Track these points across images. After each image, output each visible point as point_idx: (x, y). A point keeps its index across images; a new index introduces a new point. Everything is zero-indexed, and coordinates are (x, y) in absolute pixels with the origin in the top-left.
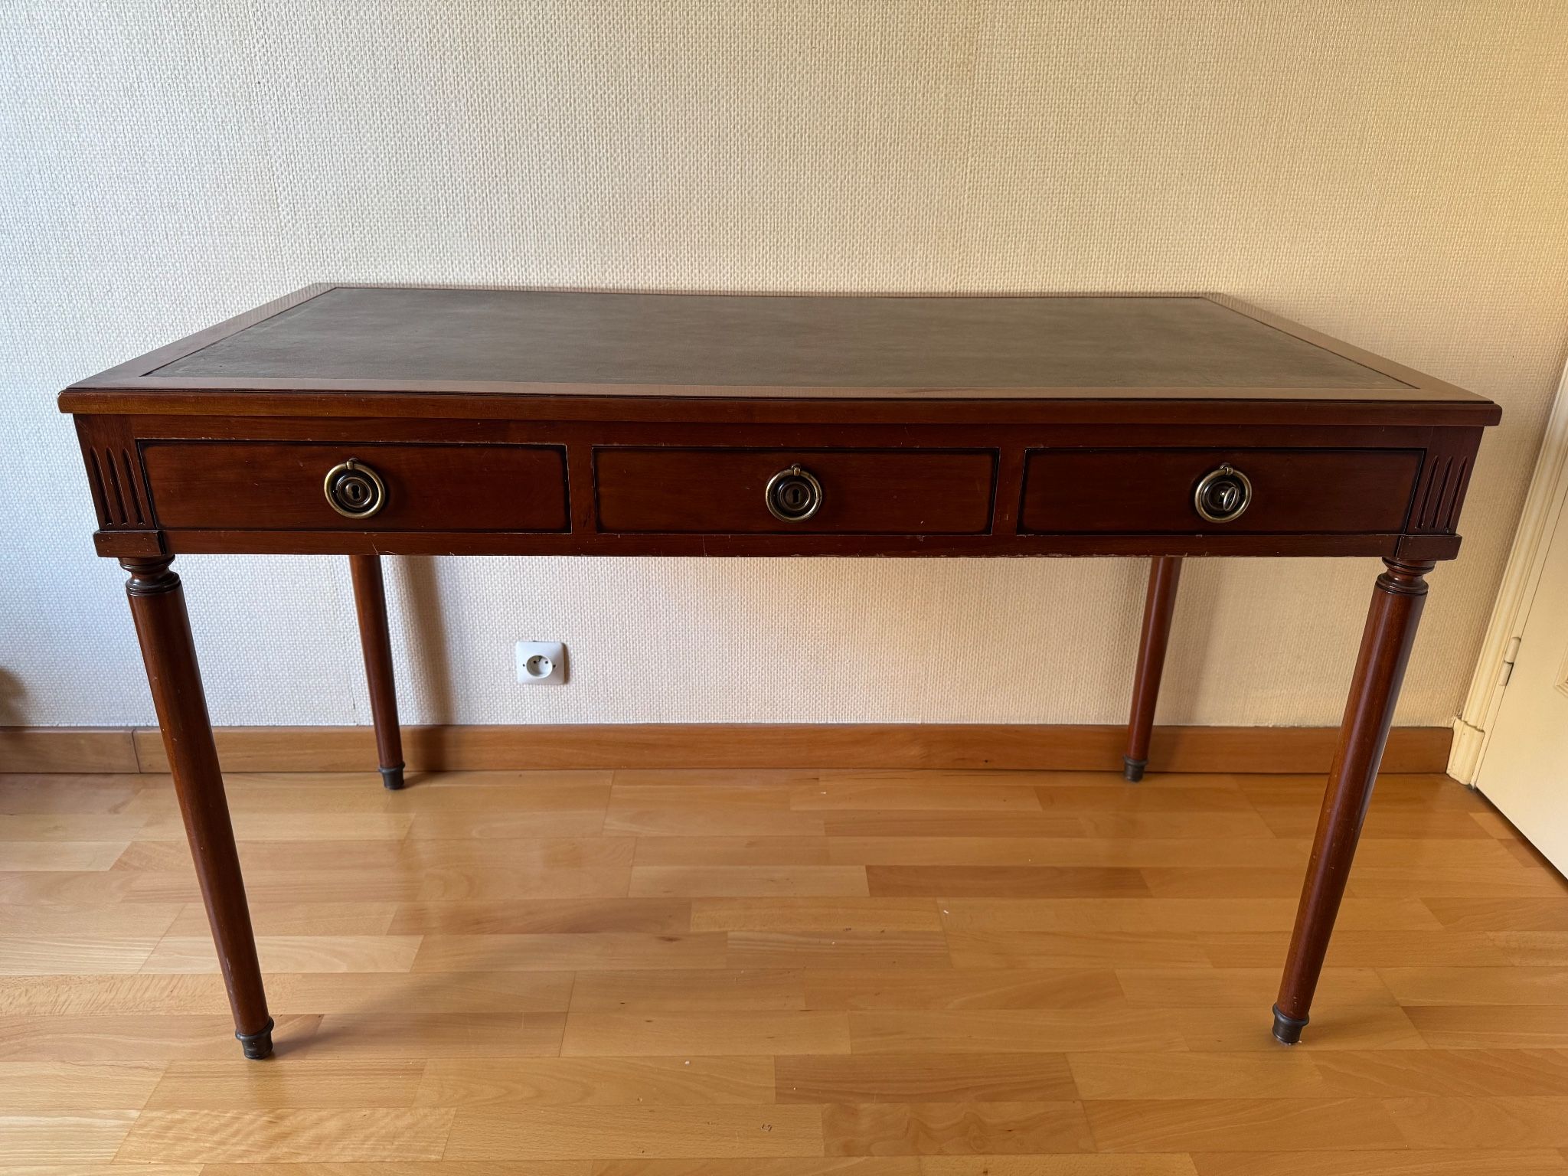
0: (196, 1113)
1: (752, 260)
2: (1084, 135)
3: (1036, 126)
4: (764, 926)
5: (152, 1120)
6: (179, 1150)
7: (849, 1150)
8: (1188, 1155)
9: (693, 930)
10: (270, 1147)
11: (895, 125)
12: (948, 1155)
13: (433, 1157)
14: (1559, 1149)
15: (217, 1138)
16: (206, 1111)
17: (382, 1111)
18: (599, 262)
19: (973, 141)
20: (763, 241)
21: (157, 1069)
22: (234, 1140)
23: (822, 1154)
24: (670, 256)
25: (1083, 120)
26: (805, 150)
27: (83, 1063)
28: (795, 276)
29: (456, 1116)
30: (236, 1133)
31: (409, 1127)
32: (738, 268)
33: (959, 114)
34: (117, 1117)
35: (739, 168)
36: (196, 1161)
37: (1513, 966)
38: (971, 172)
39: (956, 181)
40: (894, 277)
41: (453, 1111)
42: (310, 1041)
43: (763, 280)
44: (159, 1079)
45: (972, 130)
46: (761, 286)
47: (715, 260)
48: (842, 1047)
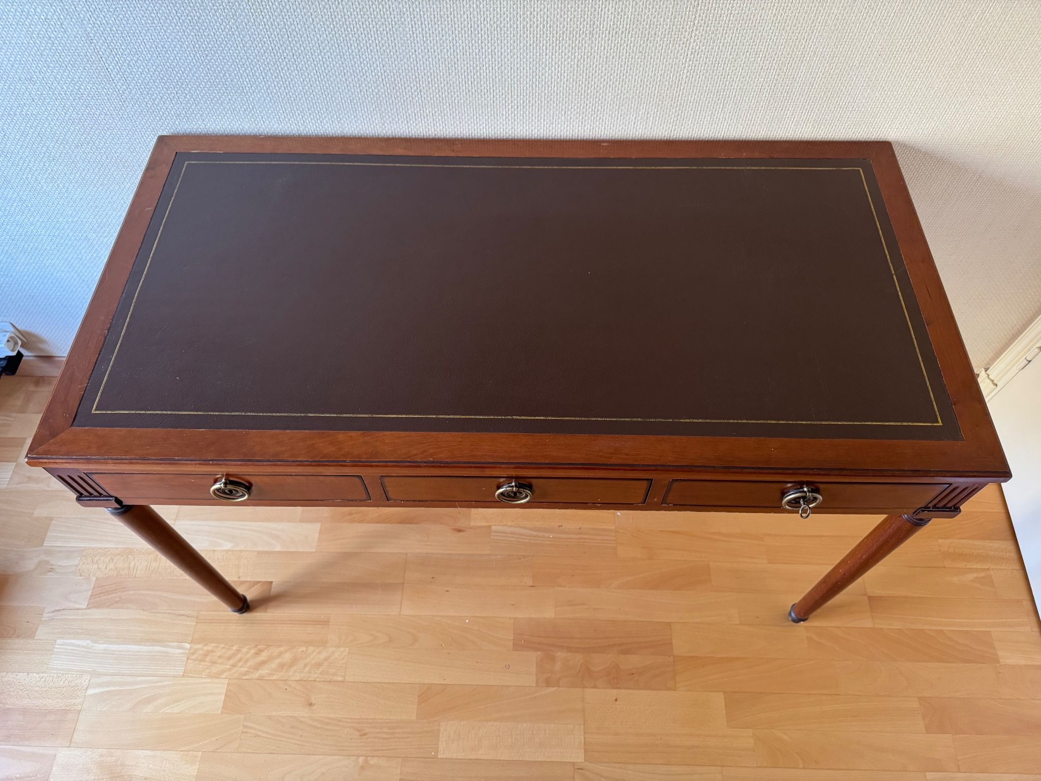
0: (217, 647)
1: (503, 115)
2: (797, 25)
3: (755, 18)
4: (513, 521)
5: (197, 650)
6: (215, 669)
7: (548, 683)
8: (722, 693)
9: (472, 524)
10: (258, 670)
11: (628, 18)
12: (599, 688)
13: (340, 679)
14: (918, 698)
15: (231, 662)
16: (223, 645)
17: (311, 649)
18: (379, 116)
19: (696, 30)
20: (512, 102)
21: (192, 617)
22: (240, 664)
23: (534, 685)
24: (436, 113)
25: (799, 13)
26: (547, 37)
27: (153, 611)
28: (538, 126)
29: (349, 653)
30: (240, 661)
31: (326, 659)
32: (491, 120)
33: (686, 8)
34: (180, 648)
35: (490, 50)
36: (224, 677)
37: (945, 567)
38: (692, 53)
39: (678, 60)
40: (620, 126)
41: (347, 650)
42: (267, 600)
43: (512, 129)
44: (195, 624)
45: (696, 22)
46: (510, 132)
47: (472, 115)
48: (549, 613)
